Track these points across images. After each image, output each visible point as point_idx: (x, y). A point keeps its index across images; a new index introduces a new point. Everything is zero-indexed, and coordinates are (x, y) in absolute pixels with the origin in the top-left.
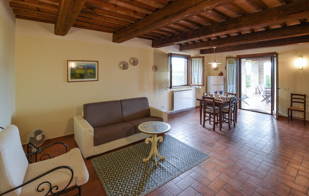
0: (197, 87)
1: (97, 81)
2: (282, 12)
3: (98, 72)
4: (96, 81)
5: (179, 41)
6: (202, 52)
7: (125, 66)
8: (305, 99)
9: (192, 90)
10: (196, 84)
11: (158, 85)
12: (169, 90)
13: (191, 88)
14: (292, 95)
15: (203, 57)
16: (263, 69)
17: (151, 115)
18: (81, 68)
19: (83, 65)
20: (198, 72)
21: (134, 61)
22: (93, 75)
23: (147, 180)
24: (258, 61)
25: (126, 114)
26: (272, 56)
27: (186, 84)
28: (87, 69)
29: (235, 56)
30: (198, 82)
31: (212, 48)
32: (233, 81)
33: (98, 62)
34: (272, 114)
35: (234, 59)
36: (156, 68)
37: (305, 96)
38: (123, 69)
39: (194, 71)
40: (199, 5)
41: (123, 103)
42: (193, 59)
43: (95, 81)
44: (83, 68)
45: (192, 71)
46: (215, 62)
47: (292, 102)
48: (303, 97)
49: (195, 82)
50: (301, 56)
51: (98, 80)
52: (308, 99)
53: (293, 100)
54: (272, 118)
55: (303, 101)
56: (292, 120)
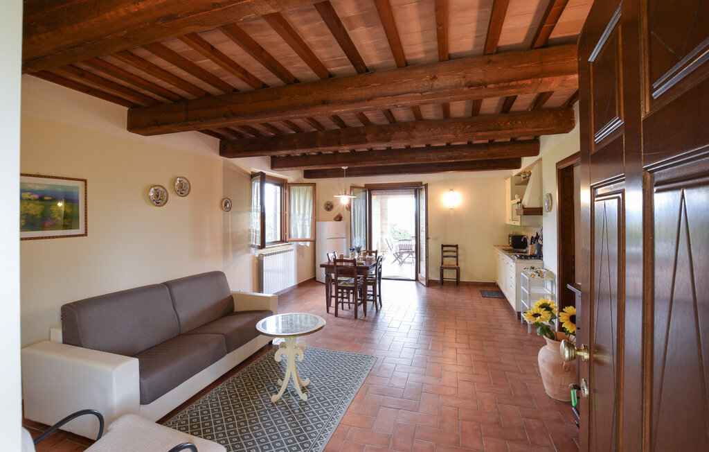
0: (302, 244)
1: (82, 235)
2: (468, 126)
3: (86, 210)
4: (80, 235)
5: (296, 148)
6: (308, 174)
7: (159, 199)
8: (457, 252)
9: (292, 250)
10: (299, 237)
11: (232, 242)
12: (257, 253)
13: (291, 247)
14: (443, 246)
15: (314, 185)
16: (387, 209)
17: (237, 309)
18: (31, 197)
19: (37, 188)
20: (304, 215)
21: (181, 185)
22: (70, 220)
23: (263, 446)
24: (379, 197)
25: (185, 313)
26: (417, 188)
27: (279, 239)
28: (51, 201)
29: (363, 185)
30: (304, 233)
31: (337, 167)
32: (360, 229)
33: (85, 181)
34: (417, 280)
35: (361, 190)
36: (226, 205)
37: (456, 246)
38: (154, 205)
39: (295, 212)
40: (400, 96)
41: (175, 290)
42: (292, 188)
43: (77, 236)
44: (36, 196)
45: (292, 212)
46: (345, 194)
47: (443, 257)
48: (455, 249)
49: (297, 235)
50: (452, 190)
51: (86, 234)
52: (460, 252)
53: (445, 254)
54: (417, 285)
55: (455, 254)
56: (442, 284)
